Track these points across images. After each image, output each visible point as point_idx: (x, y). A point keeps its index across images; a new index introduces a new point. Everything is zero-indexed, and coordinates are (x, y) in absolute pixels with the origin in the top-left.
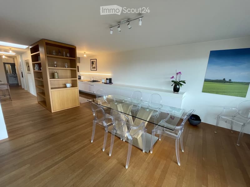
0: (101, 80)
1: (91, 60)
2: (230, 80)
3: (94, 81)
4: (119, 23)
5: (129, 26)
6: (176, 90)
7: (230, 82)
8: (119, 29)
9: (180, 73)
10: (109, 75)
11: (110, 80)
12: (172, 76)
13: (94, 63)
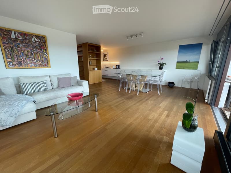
0: (112, 66)
1: (104, 54)
2: (190, 61)
3: (107, 68)
4: (132, 36)
5: (137, 37)
6: (161, 68)
7: (190, 62)
8: (132, 38)
9: (163, 58)
10: (117, 63)
11: (119, 66)
12: (158, 61)
13: (106, 56)
